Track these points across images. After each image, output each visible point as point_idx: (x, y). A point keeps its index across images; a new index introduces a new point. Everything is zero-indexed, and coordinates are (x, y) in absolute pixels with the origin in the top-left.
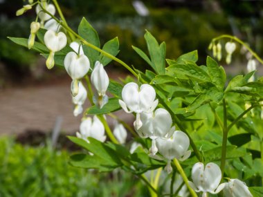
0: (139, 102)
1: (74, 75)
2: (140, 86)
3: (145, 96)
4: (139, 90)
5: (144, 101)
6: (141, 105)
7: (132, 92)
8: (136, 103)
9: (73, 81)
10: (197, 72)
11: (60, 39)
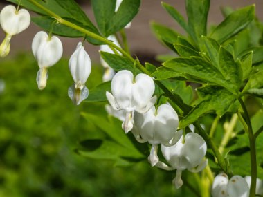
0: (130, 97)
1: (42, 63)
2: (135, 75)
3: (141, 90)
4: (134, 81)
5: (138, 97)
6: (134, 102)
7: (124, 83)
8: (127, 99)
9: (40, 70)
10: (204, 68)
11: (21, 19)
